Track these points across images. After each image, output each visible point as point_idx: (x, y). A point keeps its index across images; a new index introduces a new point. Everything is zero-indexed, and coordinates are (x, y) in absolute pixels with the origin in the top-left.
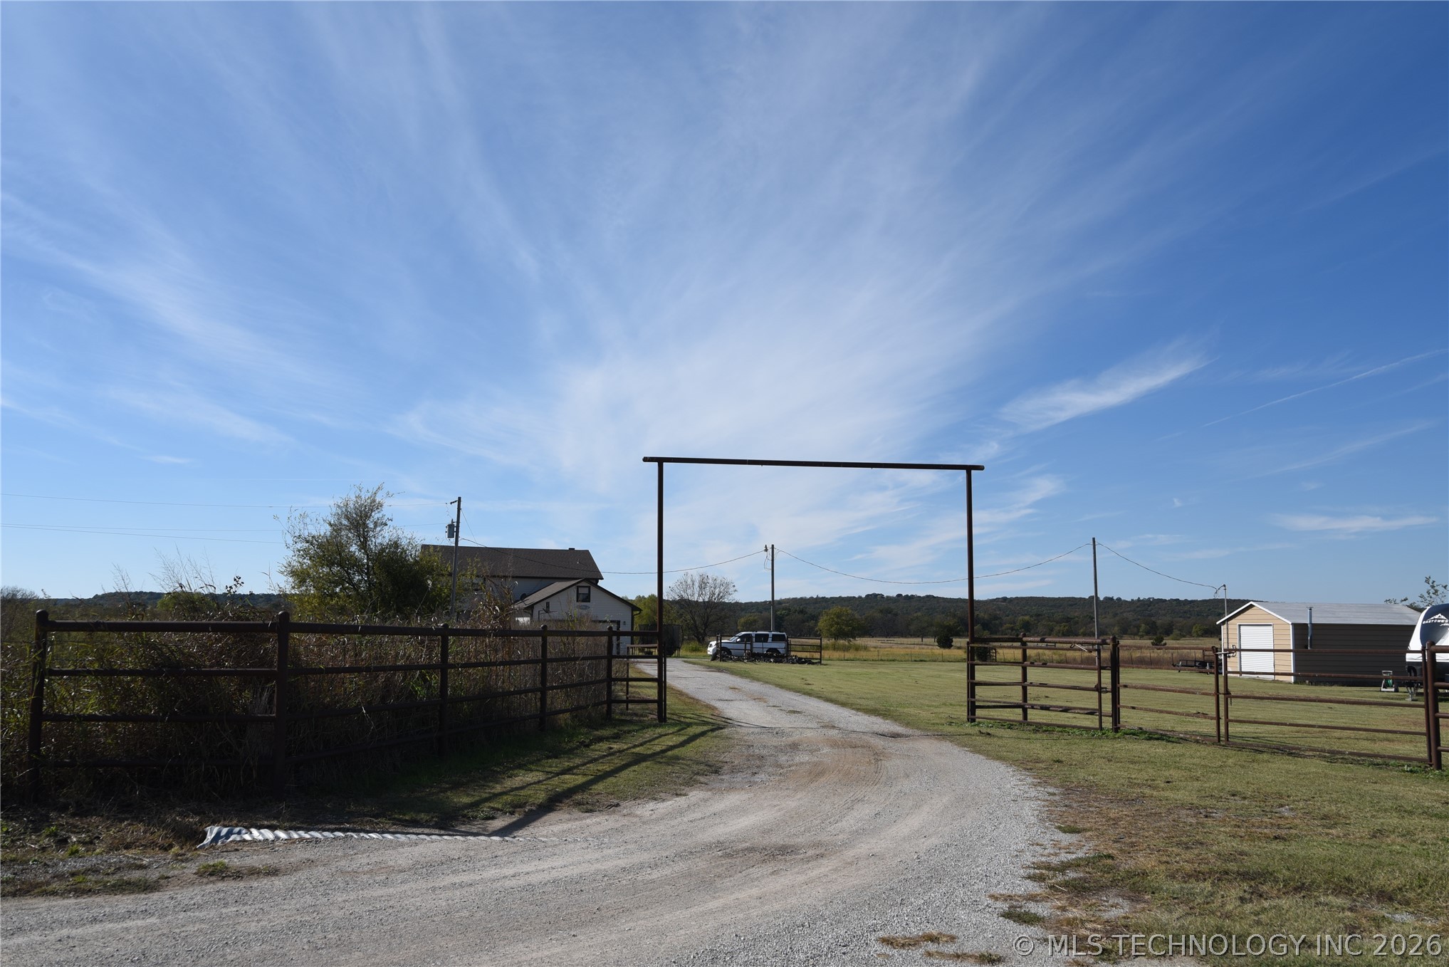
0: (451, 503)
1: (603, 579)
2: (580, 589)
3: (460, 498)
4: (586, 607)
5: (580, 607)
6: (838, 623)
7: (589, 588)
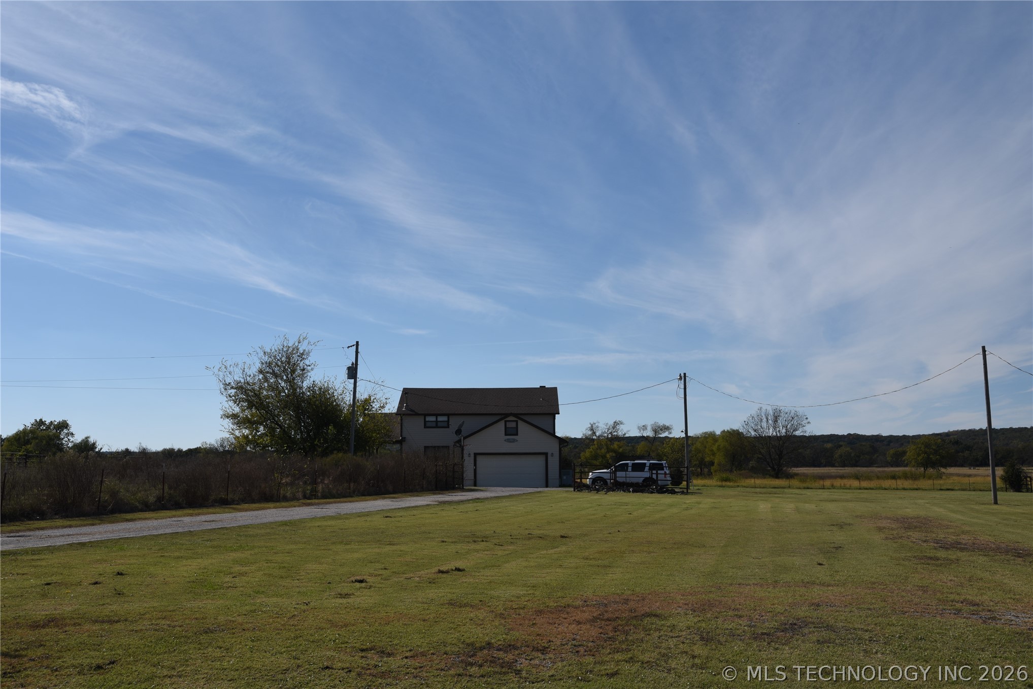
0: (349, 347)
1: (559, 414)
2: (507, 423)
3: (357, 342)
4: (514, 441)
5: (508, 441)
6: (926, 453)
7: (517, 422)
